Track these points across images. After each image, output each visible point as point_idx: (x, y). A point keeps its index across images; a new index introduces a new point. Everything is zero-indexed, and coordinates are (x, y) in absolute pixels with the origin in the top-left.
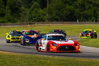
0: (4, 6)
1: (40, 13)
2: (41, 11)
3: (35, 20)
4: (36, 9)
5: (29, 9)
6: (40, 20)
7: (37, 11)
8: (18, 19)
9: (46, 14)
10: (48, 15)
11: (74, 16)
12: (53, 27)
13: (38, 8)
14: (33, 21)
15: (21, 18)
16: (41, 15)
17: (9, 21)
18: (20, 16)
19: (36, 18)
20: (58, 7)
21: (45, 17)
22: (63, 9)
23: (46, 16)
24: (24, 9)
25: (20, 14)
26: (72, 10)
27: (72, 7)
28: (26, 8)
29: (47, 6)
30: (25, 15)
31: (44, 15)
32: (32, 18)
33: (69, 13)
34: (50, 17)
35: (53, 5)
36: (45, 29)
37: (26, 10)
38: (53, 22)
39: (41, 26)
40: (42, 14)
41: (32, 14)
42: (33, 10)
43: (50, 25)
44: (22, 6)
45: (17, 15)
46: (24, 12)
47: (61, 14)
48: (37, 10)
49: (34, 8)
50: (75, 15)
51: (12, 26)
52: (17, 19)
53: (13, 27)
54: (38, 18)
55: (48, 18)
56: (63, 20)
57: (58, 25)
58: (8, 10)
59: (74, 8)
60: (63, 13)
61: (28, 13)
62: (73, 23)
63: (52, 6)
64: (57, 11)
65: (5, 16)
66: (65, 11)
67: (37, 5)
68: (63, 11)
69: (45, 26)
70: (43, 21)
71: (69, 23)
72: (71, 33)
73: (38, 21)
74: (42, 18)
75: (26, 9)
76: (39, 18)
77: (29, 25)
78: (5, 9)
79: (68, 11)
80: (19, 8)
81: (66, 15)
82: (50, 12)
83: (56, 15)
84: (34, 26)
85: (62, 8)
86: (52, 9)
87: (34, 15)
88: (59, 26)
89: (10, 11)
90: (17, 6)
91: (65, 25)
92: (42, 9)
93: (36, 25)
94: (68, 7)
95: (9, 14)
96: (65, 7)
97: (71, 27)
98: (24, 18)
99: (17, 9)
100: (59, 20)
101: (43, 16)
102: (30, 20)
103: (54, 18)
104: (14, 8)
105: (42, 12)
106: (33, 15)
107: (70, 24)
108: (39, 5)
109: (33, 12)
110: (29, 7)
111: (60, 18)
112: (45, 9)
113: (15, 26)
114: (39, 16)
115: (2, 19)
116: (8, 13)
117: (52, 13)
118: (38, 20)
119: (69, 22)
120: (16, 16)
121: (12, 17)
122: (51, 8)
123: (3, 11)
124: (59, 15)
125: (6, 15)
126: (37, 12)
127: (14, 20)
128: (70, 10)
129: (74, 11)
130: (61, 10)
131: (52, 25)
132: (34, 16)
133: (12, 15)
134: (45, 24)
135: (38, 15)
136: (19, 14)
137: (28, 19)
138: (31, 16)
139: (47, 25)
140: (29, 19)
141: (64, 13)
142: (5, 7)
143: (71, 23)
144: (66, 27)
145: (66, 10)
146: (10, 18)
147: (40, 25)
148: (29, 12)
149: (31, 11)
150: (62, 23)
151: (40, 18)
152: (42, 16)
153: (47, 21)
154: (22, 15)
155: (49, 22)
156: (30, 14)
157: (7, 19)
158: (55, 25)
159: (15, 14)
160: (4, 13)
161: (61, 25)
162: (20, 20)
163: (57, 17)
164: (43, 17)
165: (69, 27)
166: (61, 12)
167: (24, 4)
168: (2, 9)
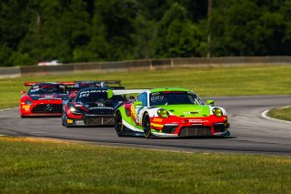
0: (86, 14)
1: (188, 34)
2: (191, 27)
4: (176, 22)
5: (159, 23)
6: (188, 52)
7: (181, 27)
8: (126, 51)
9: (207, 37)
10: (211, 39)
11: (283, 40)
12: (219, 71)
13: (182, 19)
14: (168, 57)
15: (136, 49)
16: (191, 39)
17: (102, 56)
18: (133, 44)
19: (176, 49)
20: (239, 17)
21: (203, 44)
22: (252, 22)
23: (206, 41)
24: (144, 22)
25: (132, 36)
26: (279, 23)
27: (278, 17)
28: (150, 19)
29: (209, 14)
30: (147, 38)
31: (200, 39)
32: (165, 49)
33: (270, 32)
34: (218, 44)
35: (225, 10)
36: (197, 78)
37: (150, 26)
39: (188, 68)
40: (196, 37)
41: (167, 37)
42: (168, 24)
43: (211, 68)
44: (138, 14)
45: (123, 39)
46: (143, 31)
47: (248, 35)
48: (180, 24)
49: (172, 20)
50: (288, 37)
51: (105, 71)
52: (122, 50)
53: (108, 73)
54: (181, 49)
55: (210, 49)
56: (252, 53)
57: (234, 65)
58: (100, 25)
59: (285, 19)
60: (252, 34)
62: (276, 61)
63: (222, 13)
64: (236, 27)
65: (90, 44)
66: (259, 27)
67: (180, 11)
68: (253, 27)
69: (197, 69)
70: (198, 55)
71: (266, 61)
73: (182, 56)
74: (194, 49)
75: (150, 22)
76: (185, 46)
78: (90, 23)
79: (269, 27)
80: (129, 19)
81: (261, 39)
82: (218, 31)
83: (235, 37)
84: (167, 69)
85: (250, 19)
86: (221, 23)
87: (172, 38)
88: (236, 68)
89: (103, 27)
90: (124, 15)
91: (254, 67)
92: (195, 21)
93: (172, 66)
94: (267, 15)
95: (101, 38)
96: (258, 17)
97: (270, 72)
98: (142, 47)
99: (123, 22)
101: (197, 41)
103: (227, 47)
104: (116, 20)
105: (195, 31)
106: (170, 38)
107: (269, 64)
108: (186, 12)
109: (169, 30)
110: (159, 19)
111: (244, 46)
112: (202, 21)
113: (112, 70)
114: (187, 42)
115: (83, 50)
116: (97, 34)
117: (222, 34)
118: (182, 52)
119: (267, 57)
120: (120, 42)
121: (108, 46)
122: (220, 18)
123: (83, 29)
124: (242, 38)
125: (93, 38)
126: (179, 32)
127: (116, 55)
128: (273, 25)
129: (284, 27)
130: (248, 23)
131: (216, 65)
132: (171, 42)
133: (108, 38)
135: (182, 40)
136: (129, 38)
137: (154, 51)
138: (162, 41)
139: (205, 65)
140: (158, 52)
141: (257, 33)
142: (92, 18)
143: (271, 61)
144: (256, 72)
145: (262, 24)
146: (104, 47)
147: (185, 66)
148: (156, 33)
149: (163, 27)
150: (246, 61)
151: (189, 49)
152: (195, 43)
153: (208, 55)
154: (139, 39)
156: (160, 35)
157: (96, 51)
158: (228, 65)
159: (116, 38)
160: (88, 32)
161: (243, 65)
162: (132, 53)
163: (236, 44)
164: (199, 45)
165: (265, 72)
166: (249, 31)
167: (143, 10)
168: (81, 24)
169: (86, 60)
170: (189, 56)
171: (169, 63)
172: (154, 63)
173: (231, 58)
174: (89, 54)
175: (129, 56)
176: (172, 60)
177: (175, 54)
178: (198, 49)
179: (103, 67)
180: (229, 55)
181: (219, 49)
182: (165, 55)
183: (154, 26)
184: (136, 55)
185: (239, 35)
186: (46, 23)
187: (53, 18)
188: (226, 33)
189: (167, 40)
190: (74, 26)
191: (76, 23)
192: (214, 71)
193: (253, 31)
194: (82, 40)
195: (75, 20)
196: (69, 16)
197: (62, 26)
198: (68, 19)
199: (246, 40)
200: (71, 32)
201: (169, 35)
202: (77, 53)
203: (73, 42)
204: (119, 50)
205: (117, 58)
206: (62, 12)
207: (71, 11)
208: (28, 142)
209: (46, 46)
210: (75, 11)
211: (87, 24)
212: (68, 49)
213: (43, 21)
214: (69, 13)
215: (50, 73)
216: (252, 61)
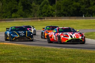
0: (16, 2)
1: (49, 9)
2: (50, 7)
3: (45, 15)
4: (45, 5)
6: (49, 15)
7: (47, 7)
9: (55, 10)
10: (57, 11)
11: (80, 12)
12: (61, 21)
13: (47, 4)
14: (43, 17)
15: (32, 14)
16: (50, 10)
17: (22, 16)
18: (31, 12)
19: (46, 14)
20: (66, 4)
21: (54, 12)
22: (70, 6)
23: (55, 11)
24: (35, 5)
25: (31, 9)
26: (78, 6)
27: (78, 4)
28: (37, 4)
29: (56, 3)
30: (36, 10)
31: (53, 11)
32: (42, 14)
33: (75, 9)
34: (59, 13)
35: (61, 2)
36: (54, 24)
37: (37, 6)
38: (61, 17)
39: (51, 20)
42: (43, 6)
43: (58, 20)
44: (33, 2)
45: (28, 11)
46: (35, 8)
47: (68, 10)
48: (47, 6)
49: (44, 4)
50: (81, 10)
51: (24, 21)
52: (28, 14)
53: (25, 22)
54: (47, 14)
55: (56, 14)
56: (70, 15)
57: (65, 19)
58: (21, 6)
59: (81, 5)
60: (70, 9)
61: (38, 9)
63: (60, 2)
64: (65, 7)
65: (18, 12)
66: (72, 7)
67: (47, 2)
69: (54, 20)
70: (52, 16)
71: (76, 18)
72: (78, 27)
75: (37, 5)
76: (48, 13)
77: (39, 20)
78: (18, 5)
79: (75, 7)
81: (73, 11)
83: (64, 10)
84: (44, 20)
85: (69, 5)
86: (60, 6)
87: (44, 10)
88: (66, 20)
89: (22, 7)
90: (29, 3)
91: (72, 20)
92: (51, 5)
93: (46, 19)
94: (75, 3)
95: (21, 10)
96: (72, 4)
97: (77, 22)
98: (34, 13)
99: (28, 5)
100: (66, 15)
101: (52, 11)
102: (41, 16)
103: (62, 13)
104: (26, 4)
105: (52, 8)
106: (43, 10)
107: (77, 19)
108: (49, 2)
109: (43, 8)
110: (40, 4)
111: (67, 13)
112: (54, 5)
113: (26, 21)
114: (49, 12)
115: (15, 14)
116: (20, 9)
117: (60, 9)
119: (76, 17)
120: (27, 12)
121: (23, 13)
122: (60, 4)
123: (15, 7)
124: (67, 11)
125: (19, 10)
126: (47, 8)
127: (26, 16)
128: (76, 6)
129: (80, 7)
130: (69, 6)
131: (60, 19)
132: (44, 12)
133: (23, 10)
134: (53, 18)
135: (47, 11)
136: (30, 10)
137: (38, 15)
138: (41, 11)
139: (56, 19)
140: (39, 15)
141: (71, 9)
142: (18, 4)
143: (77, 18)
144: (72, 22)
145: (73, 6)
147: (50, 19)
149: (41, 7)
150: (69, 18)
151: (50, 14)
152: (51, 12)
153: (56, 16)
154: (33, 11)
155: (57, 17)
156: (40, 9)
157: (20, 14)
158: (64, 19)
159: (26, 10)
160: (17, 8)
161: (68, 19)
163: (64, 13)
164: (52, 13)
165: (76, 22)
166: (69, 8)
167: (35, 1)
168: (15, 5)
169: (16, 17)
173: (63, 17)
174: (17, 15)
175: (30, 16)
178: (52, 14)
179: (23, 20)
181: (59, 14)
184: (33, 16)
185: (66, 10)
186: (3, 5)
187: (6, 4)
188: (61, 9)
190: (12, 6)
191: (13, 5)
193: (70, 8)
194: (15, 11)
195: (13, 4)
196: (11, 3)
197: (9, 6)
198: (11, 4)
199: (68, 11)
200: (11, 8)
201: (43, 9)
202: (13, 15)
203: (12, 11)
204: (27, 14)
206: (9, 2)
207: (12, 1)
209: (3, 13)
210: (13, 2)
211: (17, 6)
212: (10, 13)
214: (11, 2)
215: (6, 22)
216: (71, 18)
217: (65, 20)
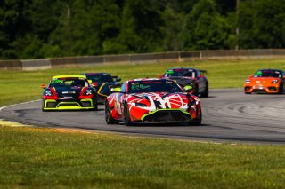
0: (116, 7)
1: (217, 26)
2: (220, 20)
3: (202, 44)
4: (205, 15)
5: (188, 15)
6: (216, 44)
7: (209, 19)
8: (154, 43)
9: (235, 29)
10: (240, 31)
12: (247, 63)
14: (197, 49)
15: (166, 41)
16: (220, 31)
17: (132, 48)
18: (162, 36)
19: (205, 41)
20: (267, 10)
21: (232, 37)
22: (280, 15)
23: (235, 34)
24: (173, 15)
25: (162, 28)
28: (179, 12)
29: (238, 7)
30: (176, 31)
31: (229, 31)
32: (194, 41)
34: (246, 37)
35: (254, 3)
36: (224, 70)
37: (179, 19)
39: (216, 60)
40: (224, 29)
41: (196, 30)
42: (196, 17)
43: (239, 59)
44: (167, 7)
45: (152, 31)
46: (172, 23)
47: (275, 27)
48: (208, 17)
49: (201, 12)
51: (134, 63)
52: (151, 42)
53: (138, 65)
54: (210, 41)
55: (239, 41)
57: (262, 57)
58: (129, 18)
60: (280, 26)
61: (183, 27)
63: (250, 6)
64: (264, 19)
65: (120, 36)
67: (209, 3)
68: (281, 20)
69: (226, 61)
70: (227, 48)
73: (211, 48)
74: (223, 40)
75: (179, 15)
76: (213, 39)
78: (119, 15)
80: (158, 11)
82: (246, 24)
83: (263, 30)
84: (196, 61)
85: (278, 12)
86: (250, 16)
87: (201, 31)
88: (264, 59)
89: (132, 20)
90: (153, 8)
91: (282, 59)
92: (224, 14)
93: (201, 58)
95: (130, 30)
98: (171, 39)
99: (152, 15)
100: (269, 45)
101: (226, 34)
102: (190, 47)
103: (255, 39)
104: (145, 13)
105: (224, 24)
106: (199, 30)
108: (215, 5)
109: (198, 23)
110: (188, 11)
111: (272, 38)
112: (230, 14)
113: (141, 62)
114: (215, 35)
115: (112, 43)
116: (127, 27)
117: (250, 26)
118: (211, 44)
120: (149, 35)
121: (138, 38)
122: (248, 11)
123: (113, 21)
124: (270, 30)
125: (122, 31)
126: (209, 24)
127: (145, 47)
130: (276, 16)
131: (244, 57)
132: (200, 35)
133: (137, 31)
135: (211, 33)
136: (158, 31)
137: (183, 43)
138: (191, 33)
139: (233, 57)
140: (186, 44)
142: (121, 11)
146: (133, 39)
147: (214, 58)
148: (185, 25)
149: (191, 19)
150: (274, 53)
151: (218, 41)
152: (223, 35)
153: (237, 47)
154: (168, 32)
156: (189, 28)
157: (126, 43)
158: (256, 57)
159: (145, 30)
160: (117, 25)
161: (271, 57)
162: (161, 45)
163: (264, 37)
164: (227, 38)
166: (277, 24)
167: (172, 3)
168: (111, 16)
169: (116, 52)
170: (218, 49)
171: (198, 55)
172: (183, 55)
173: (259, 50)
174: (118, 46)
175: (158, 48)
176: (201, 52)
177: (203, 47)
178: (227, 42)
179: (132, 59)
180: (257, 48)
181: (247, 42)
182: (194, 47)
183: (184, 19)
184: (166, 47)
185: (267, 27)
186: (76, 16)
187: (83, 11)
188: (254, 26)
189: (196, 33)
190: (103, 18)
191: (105, 16)
192: (242, 63)
193: (281, 23)
194: (112, 33)
195: (105, 13)
196: (99, 9)
197: (92, 19)
198: (99, 12)
199: (274, 32)
200: (101, 24)
201: (198, 28)
202: (106, 45)
203: (103, 34)
204: (148, 43)
205: (146, 50)
206: (92, 4)
207: (101, 4)
208: (58, 133)
209: (76, 39)
210: (105, 4)
211: (116, 17)
212: (97, 41)
213: (73, 14)
214: (99, 6)
216: (279, 54)
217: (259, 60)
